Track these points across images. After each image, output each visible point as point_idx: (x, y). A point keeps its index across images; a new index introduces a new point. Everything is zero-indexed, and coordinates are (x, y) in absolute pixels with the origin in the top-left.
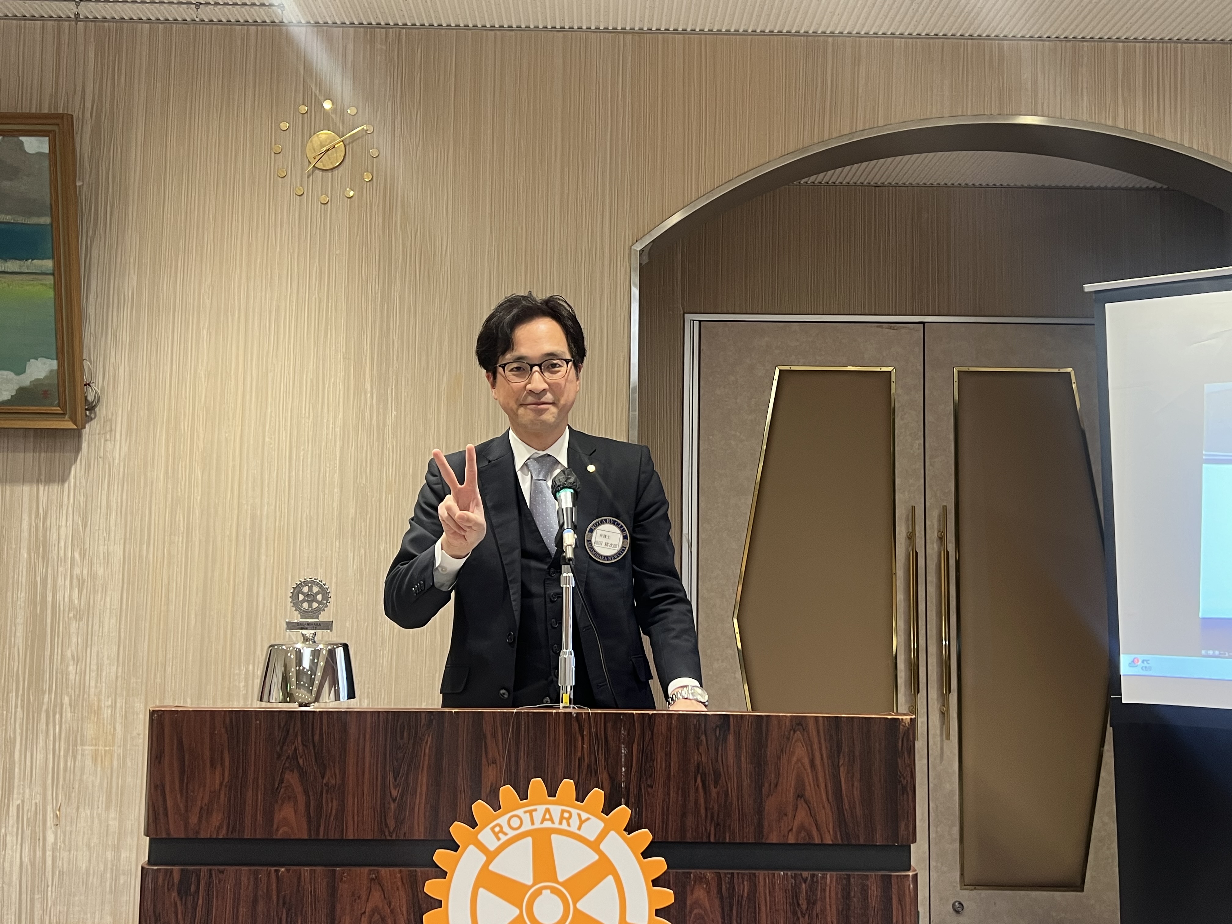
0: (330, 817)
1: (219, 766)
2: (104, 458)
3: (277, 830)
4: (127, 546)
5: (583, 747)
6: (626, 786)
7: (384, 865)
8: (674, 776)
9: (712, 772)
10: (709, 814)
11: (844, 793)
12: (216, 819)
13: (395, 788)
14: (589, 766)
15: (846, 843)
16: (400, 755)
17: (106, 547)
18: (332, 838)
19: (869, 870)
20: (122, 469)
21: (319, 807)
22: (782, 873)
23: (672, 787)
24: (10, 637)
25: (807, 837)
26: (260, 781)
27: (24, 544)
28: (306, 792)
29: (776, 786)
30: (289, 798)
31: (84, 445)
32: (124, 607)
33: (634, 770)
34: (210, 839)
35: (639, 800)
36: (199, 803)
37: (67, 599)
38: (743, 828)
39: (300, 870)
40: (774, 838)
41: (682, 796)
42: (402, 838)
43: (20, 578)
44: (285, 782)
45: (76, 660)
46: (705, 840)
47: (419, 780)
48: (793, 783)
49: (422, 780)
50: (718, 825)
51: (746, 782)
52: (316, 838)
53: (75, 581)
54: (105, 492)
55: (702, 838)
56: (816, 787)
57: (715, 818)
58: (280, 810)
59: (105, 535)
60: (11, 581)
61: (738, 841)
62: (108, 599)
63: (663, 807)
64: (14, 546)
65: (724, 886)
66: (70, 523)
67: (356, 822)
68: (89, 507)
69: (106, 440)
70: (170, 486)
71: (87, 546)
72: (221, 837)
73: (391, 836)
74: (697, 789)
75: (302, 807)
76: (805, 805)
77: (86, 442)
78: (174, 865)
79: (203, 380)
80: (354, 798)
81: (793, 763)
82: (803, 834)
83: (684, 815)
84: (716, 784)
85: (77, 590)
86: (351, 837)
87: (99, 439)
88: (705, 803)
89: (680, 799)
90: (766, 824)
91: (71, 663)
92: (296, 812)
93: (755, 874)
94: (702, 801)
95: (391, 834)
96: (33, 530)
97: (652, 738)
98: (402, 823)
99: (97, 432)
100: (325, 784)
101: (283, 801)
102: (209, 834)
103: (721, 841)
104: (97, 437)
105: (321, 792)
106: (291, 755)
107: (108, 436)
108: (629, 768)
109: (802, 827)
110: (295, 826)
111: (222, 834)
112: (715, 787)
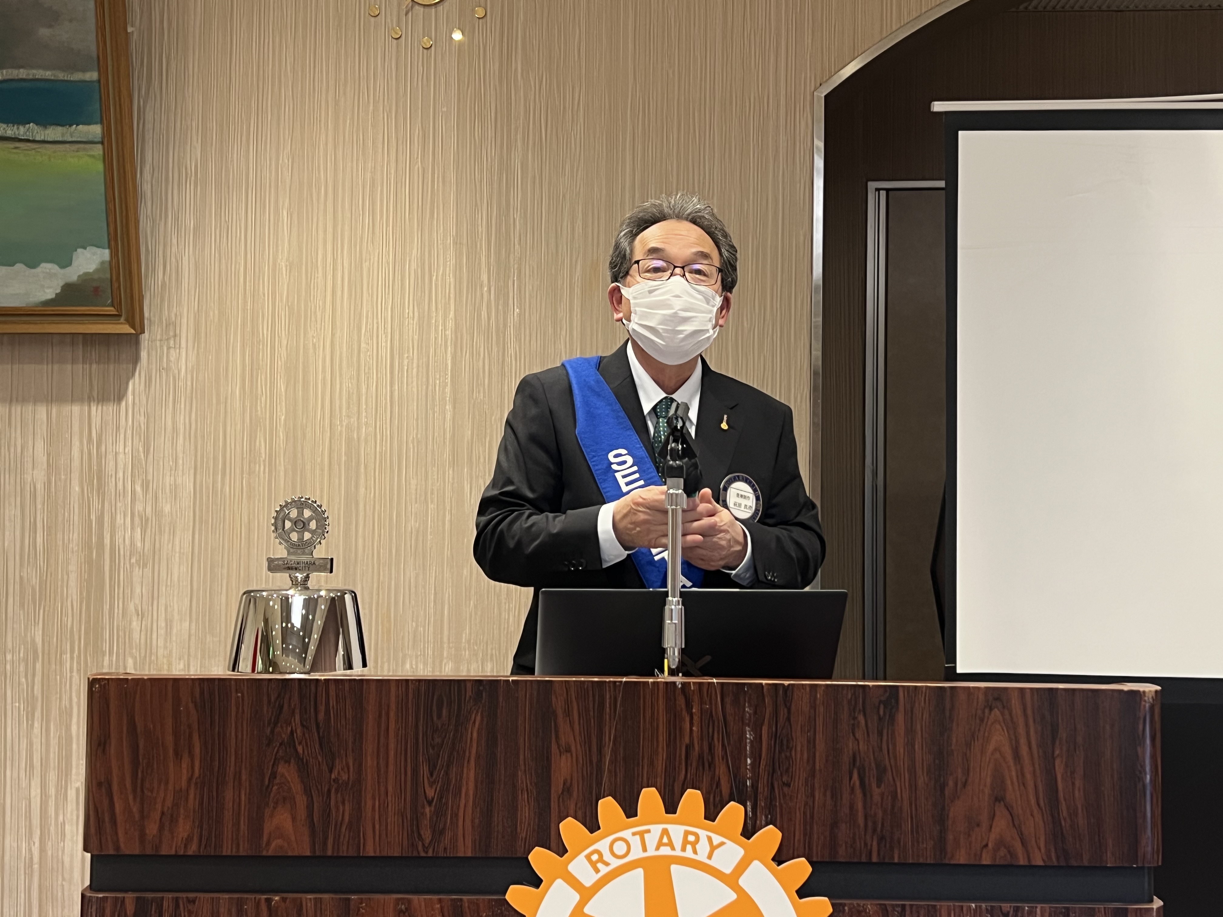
0: (341, 824)
1: (186, 756)
2: (168, 369)
3: (268, 844)
4: (198, 476)
5: (691, 730)
6: (752, 785)
7: (415, 892)
8: (820, 770)
9: (873, 765)
10: (870, 824)
11: (1063, 796)
12: (183, 829)
13: (431, 787)
14: (700, 756)
15: (1064, 864)
16: (438, 740)
17: (172, 478)
18: (345, 854)
19: (1098, 902)
20: (189, 383)
21: (326, 812)
22: (973, 905)
23: (817, 786)
24: (62, 587)
25: (1009, 856)
26: (244, 777)
27: (75, 476)
28: (307, 792)
29: (965, 785)
30: (285, 799)
31: (144, 354)
32: (196, 551)
33: (763, 762)
34: (176, 856)
35: (771, 803)
36: (159, 806)
37: (127, 542)
38: (918, 842)
39: (301, 898)
40: (962, 858)
41: (832, 797)
42: (441, 854)
43: (72, 516)
44: (278, 777)
45: (141, 615)
46: (864, 859)
47: (465, 775)
48: (989, 781)
49: (468, 774)
50: (882, 839)
51: (922, 779)
52: (322, 854)
53: (137, 519)
55: (861, 856)
56: (1022, 787)
57: (879, 830)
58: (272, 816)
59: (171, 463)
60: (60, 519)
61: (910, 862)
62: (177, 542)
63: (805, 813)
64: (63, 477)
66: (129, 449)
67: (378, 834)
68: (151, 429)
69: (169, 348)
70: (248, 404)
71: (150, 477)
72: (190, 853)
73: (427, 853)
74: (853, 789)
75: (302, 812)
76: (1006, 813)
77: (146, 351)
78: (126, 891)
79: (284, 273)
80: (374, 800)
81: (989, 754)
82: (1002, 852)
83: (834, 824)
84: (879, 780)
85: (139, 530)
86: (372, 854)
87: (161, 346)
88: (865, 807)
89: (828, 802)
90: (950, 837)
91: (135, 618)
92: (294, 819)
93: (935, 906)
94: (859, 805)
95: (425, 849)
96: (85, 457)
97: (789, 719)
98: (442, 832)
99: (159, 337)
100: (334, 780)
101: (276, 803)
102: (174, 849)
103: (887, 860)
104: (158, 343)
105: (329, 791)
106: (286, 740)
107: (172, 343)
108: (757, 757)
109: (1001, 843)
110: (293, 838)
111: (192, 850)
112: (878, 786)
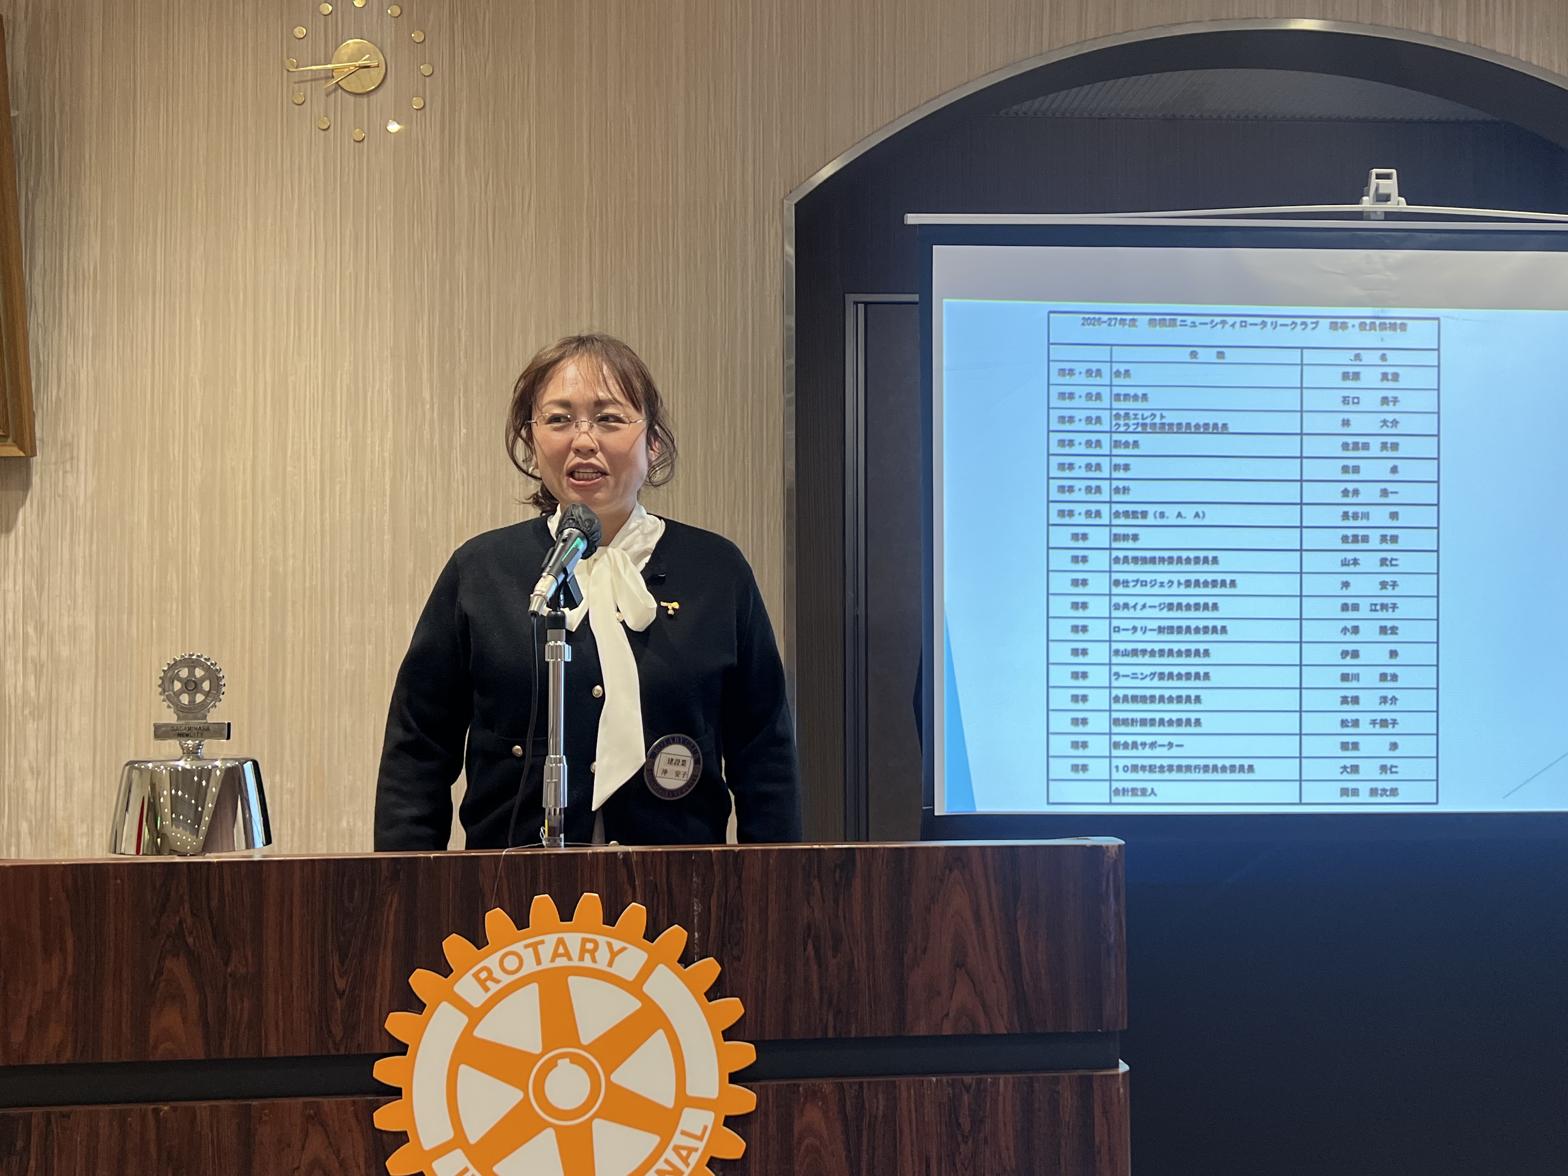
0: (239, 1025)
1: (56, 953)
2: (64, 496)
3: (155, 1047)
4: (101, 617)
7: (325, 1094)
8: (773, 941)
9: (829, 934)
10: (825, 997)
11: (1024, 959)
13: (342, 977)
15: (1026, 1031)
16: (349, 925)
17: (71, 618)
18: (244, 1056)
19: (1060, 1069)
20: (89, 512)
21: (222, 1010)
22: (934, 1079)
23: (769, 959)
25: (970, 1026)
26: (125, 975)
28: (200, 989)
30: (173, 998)
31: (35, 480)
32: (100, 698)
33: (712, 935)
37: (19, 691)
38: (876, 1015)
39: (194, 1107)
40: (921, 1030)
41: (786, 971)
42: (355, 1051)
45: (37, 773)
47: (383, 962)
48: (949, 946)
49: (387, 962)
50: (839, 1012)
51: (879, 947)
52: (217, 1057)
53: (30, 665)
54: (66, 544)
55: (816, 1032)
57: (835, 1002)
58: (158, 1018)
59: (69, 602)
61: (868, 1036)
62: (77, 690)
63: (757, 989)
65: (848, 1103)
66: (19, 587)
67: (281, 1031)
68: (46, 563)
69: (65, 472)
70: (157, 534)
71: (45, 617)
73: (338, 1050)
74: (807, 960)
75: (193, 1011)
76: (966, 978)
77: (38, 476)
79: (198, 388)
80: (277, 994)
81: (949, 916)
82: (964, 1021)
83: (788, 999)
84: (836, 951)
85: (33, 677)
87: (56, 471)
88: (820, 979)
89: (782, 976)
90: (909, 1007)
91: (29, 777)
92: (184, 1019)
93: (894, 1082)
94: (814, 977)
95: (335, 1047)
97: (739, 888)
99: (53, 460)
100: (230, 975)
101: (164, 1003)
102: (44, 1058)
103: (843, 1036)
104: (53, 467)
105: (225, 986)
106: (173, 932)
107: (68, 467)
108: (705, 931)
109: (962, 1012)
110: (183, 1041)
111: (66, 1057)
112: (835, 957)
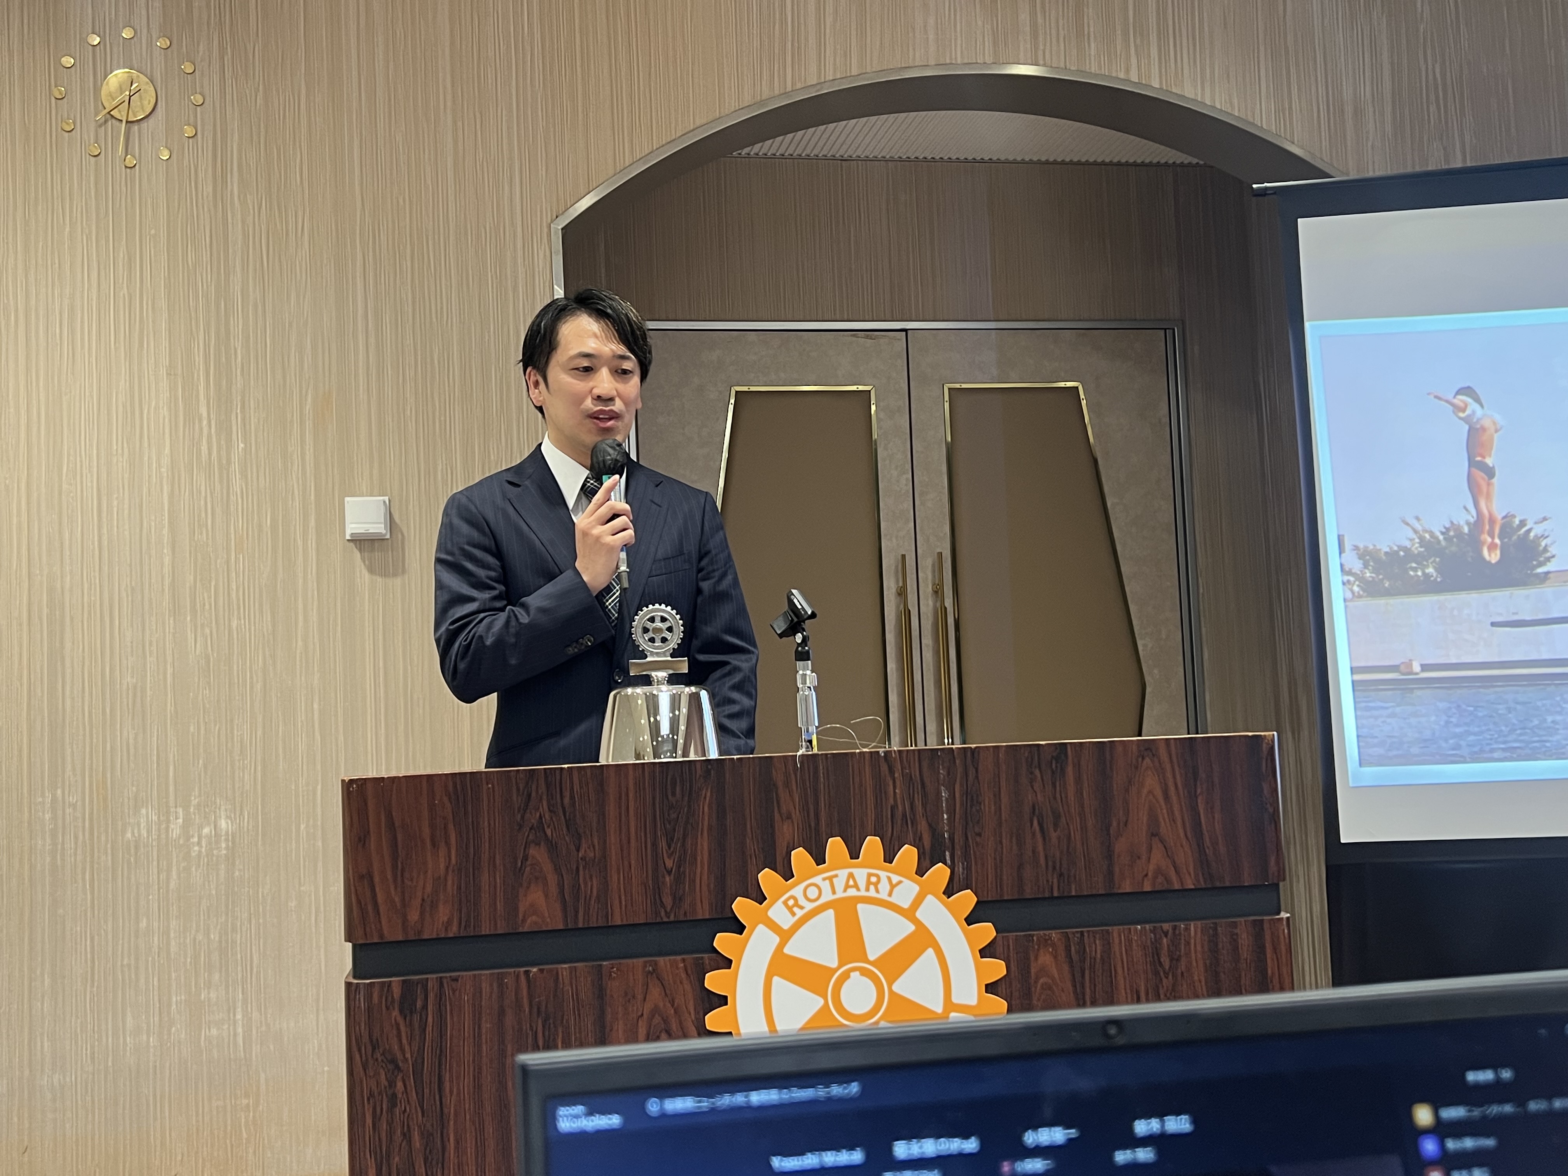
0: (590, 899)
1: (442, 845)
3: (524, 920)
5: (895, 792)
6: (949, 837)
7: (661, 954)
8: (1006, 820)
9: (1050, 813)
10: (1050, 863)
11: (1204, 827)
12: (443, 914)
13: (670, 858)
14: (904, 815)
15: (1210, 886)
18: (595, 925)
19: (1239, 916)
21: (576, 888)
22: (1139, 927)
23: (1004, 834)
25: (1165, 883)
29: (1126, 823)
30: (537, 878)
33: (957, 816)
34: (438, 939)
35: (966, 852)
36: (419, 894)
39: (557, 969)
40: (1127, 888)
41: (1017, 843)
42: (681, 918)
44: (530, 859)
46: (1047, 894)
47: (699, 846)
48: (1145, 819)
49: (702, 844)
50: (1061, 875)
51: (1091, 823)
52: (574, 926)
56: (1172, 823)
57: (1058, 867)
58: (525, 896)
63: (995, 859)
65: (1073, 949)
67: (624, 903)
72: (451, 935)
73: (669, 917)
74: (1034, 834)
75: (553, 889)
76: (1160, 845)
78: (392, 976)
80: (619, 873)
81: (1144, 796)
82: (1160, 879)
83: (1020, 867)
84: (1056, 826)
86: (619, 922)
88: (1044, 849)
89: (1015, 847)
90: (1117, 870)
92: (546, 896)
93: (1107, 930)
94: (1040, 848)
95: (667, 915)
98: (681, 900)
100: (581, 859)
101: (530, 883)
102: (435, 933)
103: (1066, 894)
105: (578, 868)
106: (535, 825)
108: (952, 813)
109: (1159, 871)
110: (546, 915)
111: (453, 931)
112: (1055, 831)
